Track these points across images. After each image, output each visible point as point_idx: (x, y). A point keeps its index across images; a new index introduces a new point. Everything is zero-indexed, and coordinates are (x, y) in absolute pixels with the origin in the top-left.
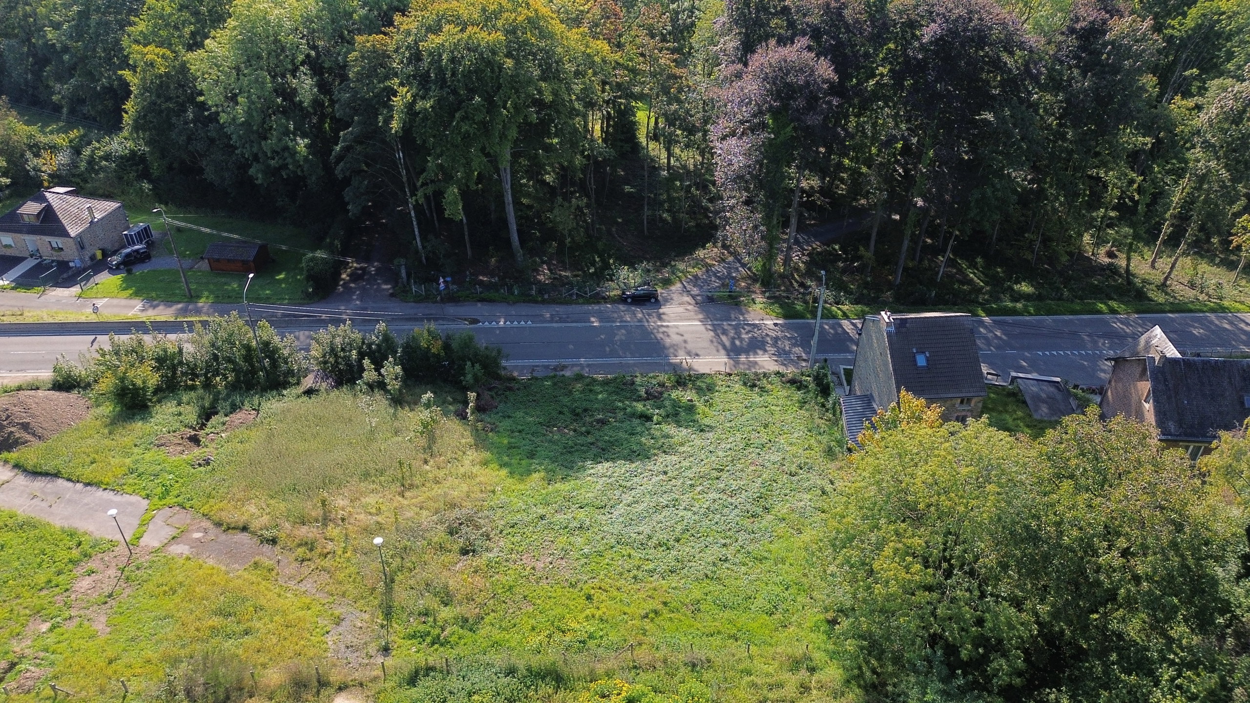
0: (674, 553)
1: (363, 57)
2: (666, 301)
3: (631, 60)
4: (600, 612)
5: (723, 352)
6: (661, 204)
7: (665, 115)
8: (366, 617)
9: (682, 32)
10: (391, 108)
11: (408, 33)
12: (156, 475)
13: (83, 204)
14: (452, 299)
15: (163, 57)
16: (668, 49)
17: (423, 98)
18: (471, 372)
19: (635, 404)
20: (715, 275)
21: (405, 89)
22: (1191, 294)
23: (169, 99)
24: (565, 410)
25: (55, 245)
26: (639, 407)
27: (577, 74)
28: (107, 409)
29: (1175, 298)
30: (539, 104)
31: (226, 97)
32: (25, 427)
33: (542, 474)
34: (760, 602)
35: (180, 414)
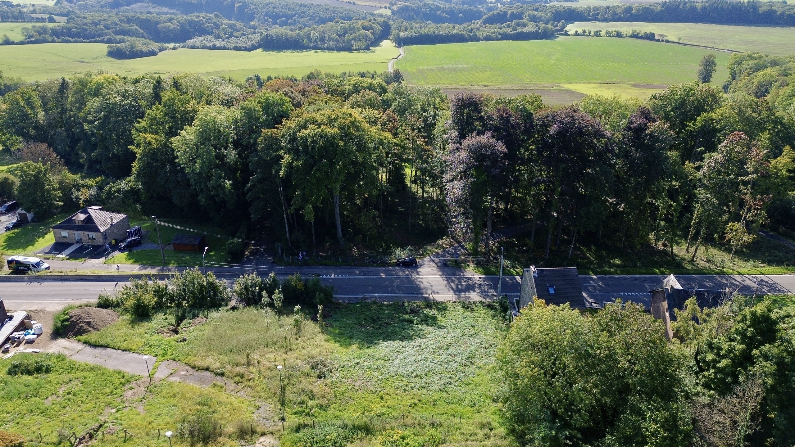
0: (424, 380)
1: (265, 140)
2: (421, 265)
3: (402, 141)
4: (388, 404)
5: (452, 291)
6: (418, 216)
7: (420, 169)
8: (272, 406)
9: (430, 127)
10: (280, 165)
11: (290, 128)
12: (159, 346)
13: (106, 215)
14: (306, 264)
15: (155, 139)
16: (422, 136)
17: (297, 160)
18: (318, 296)
19: (405, 316)
20: (448, 253)
21: (288, 156)
22: (707, 265)
23: (157, 161)
24: (367, 318)
25: (91, 236)
26: (407, 317)
27: (375, 148)
28: (128, 317)
29: (698, 267)
30: (355, 163)
31: (189, 160)
32: (89, 323)
33: (357, 345)
34: (467, 402)
35: (166, 319)
